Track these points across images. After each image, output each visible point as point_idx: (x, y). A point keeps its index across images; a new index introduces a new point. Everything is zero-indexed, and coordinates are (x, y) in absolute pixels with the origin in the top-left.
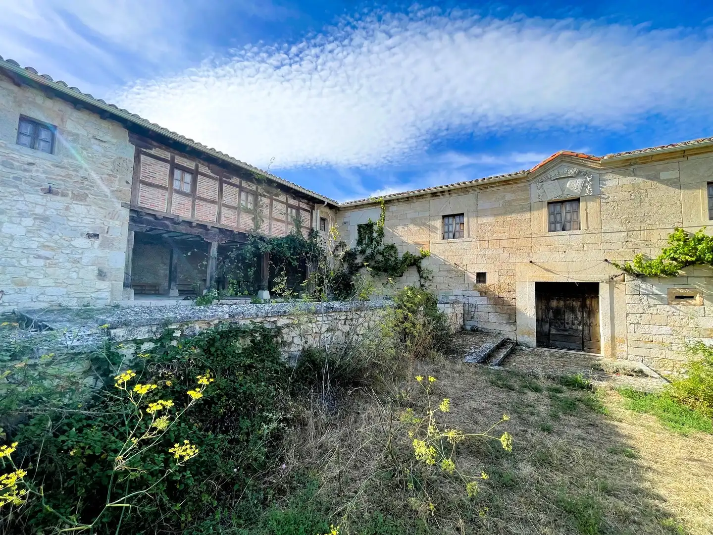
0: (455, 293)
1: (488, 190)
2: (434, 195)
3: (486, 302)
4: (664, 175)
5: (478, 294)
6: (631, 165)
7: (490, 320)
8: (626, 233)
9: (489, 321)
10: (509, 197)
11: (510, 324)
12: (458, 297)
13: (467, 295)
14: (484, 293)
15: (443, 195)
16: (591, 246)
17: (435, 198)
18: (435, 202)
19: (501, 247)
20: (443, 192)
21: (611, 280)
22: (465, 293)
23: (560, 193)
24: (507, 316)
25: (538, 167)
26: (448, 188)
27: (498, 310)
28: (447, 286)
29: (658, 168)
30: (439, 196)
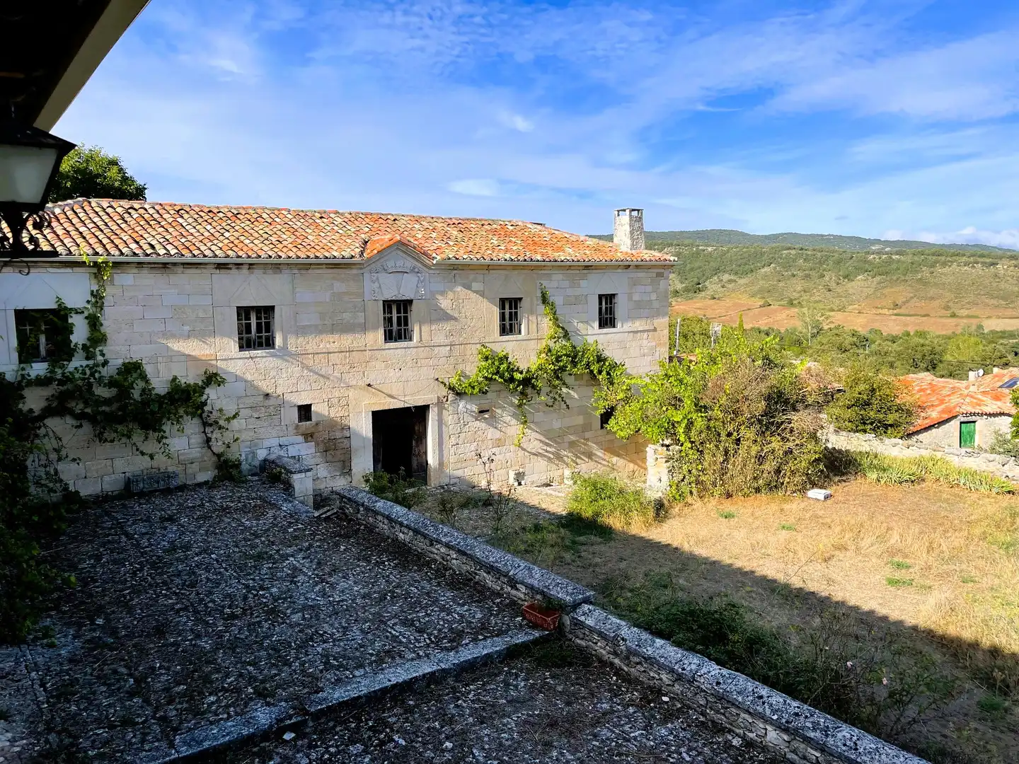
0: (267, 443)
1: (310, 271)
2: (221, 266)
3: (313, 450)
4: (475, 286)
5: (301, 439)
6: (454, 269)
7: (319, 475)
8: (448, 348)
9: (318, 478)
10: (339, 287)
11: (343, 474)
12: (272, 449)
13: (286, 443)
14: (308, 436)
15: (238, 268)
16: (423, 361)
17: (222, 271)
18: (221, 278)
19: (330, 364)
20: (239, 265)
21: (440, 403)
22: (283, 441)
23: (396, 293)
24: (339, 465)
25: (375, 252)
26: (250, 261)
27: (329, 458)
28: (253, 434)
29: (471, 277)
30: (230, 269)
